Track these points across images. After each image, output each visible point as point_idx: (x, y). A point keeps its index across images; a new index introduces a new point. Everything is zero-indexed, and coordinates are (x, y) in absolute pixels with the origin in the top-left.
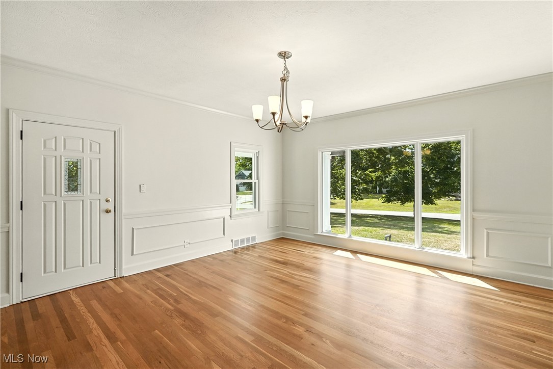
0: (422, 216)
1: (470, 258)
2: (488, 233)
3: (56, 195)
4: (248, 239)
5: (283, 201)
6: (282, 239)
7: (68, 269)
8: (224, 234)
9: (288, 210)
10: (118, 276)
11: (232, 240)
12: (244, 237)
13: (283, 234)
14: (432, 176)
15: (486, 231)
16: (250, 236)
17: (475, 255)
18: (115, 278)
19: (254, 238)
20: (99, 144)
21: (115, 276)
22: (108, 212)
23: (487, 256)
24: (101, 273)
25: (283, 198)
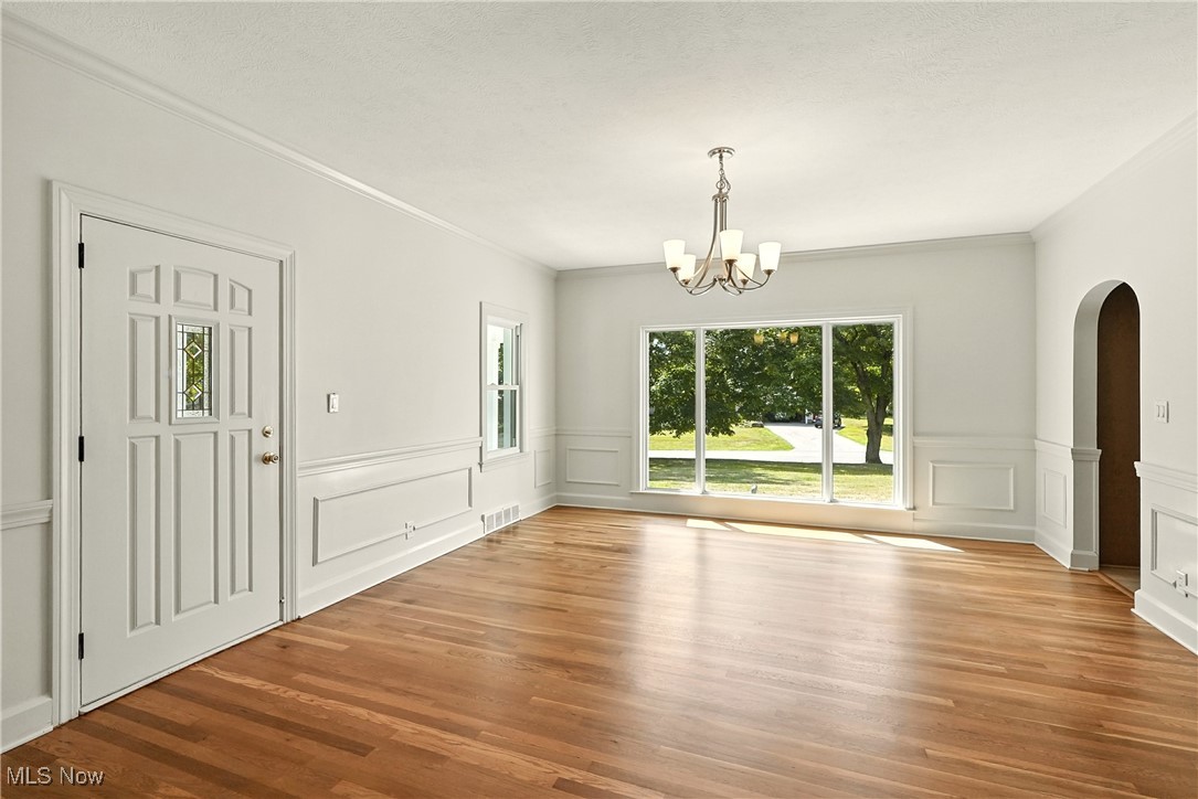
0: (707, 457)
1: (910, 509)
2: (934, 467)
3: (157, 419)
4: (507, 513)
5: (557, 430)
6: (558, 510)
7: (185, 611)
8: (470, 505)
9: (569, 447)
10: (287, 618)
11: (483, 517)
12: (500, 508)
13: (558, 498)
14: (729, 381)
15: (931, 465)
16: (510, 505)
17: (918, 504)
18: (281, 623)
19: (516, 509)
20: (250, 291)
21: (281, 620)
22: (266, 460)
23: (934, 503)
24: (253, 616)
25: (556, 425)
